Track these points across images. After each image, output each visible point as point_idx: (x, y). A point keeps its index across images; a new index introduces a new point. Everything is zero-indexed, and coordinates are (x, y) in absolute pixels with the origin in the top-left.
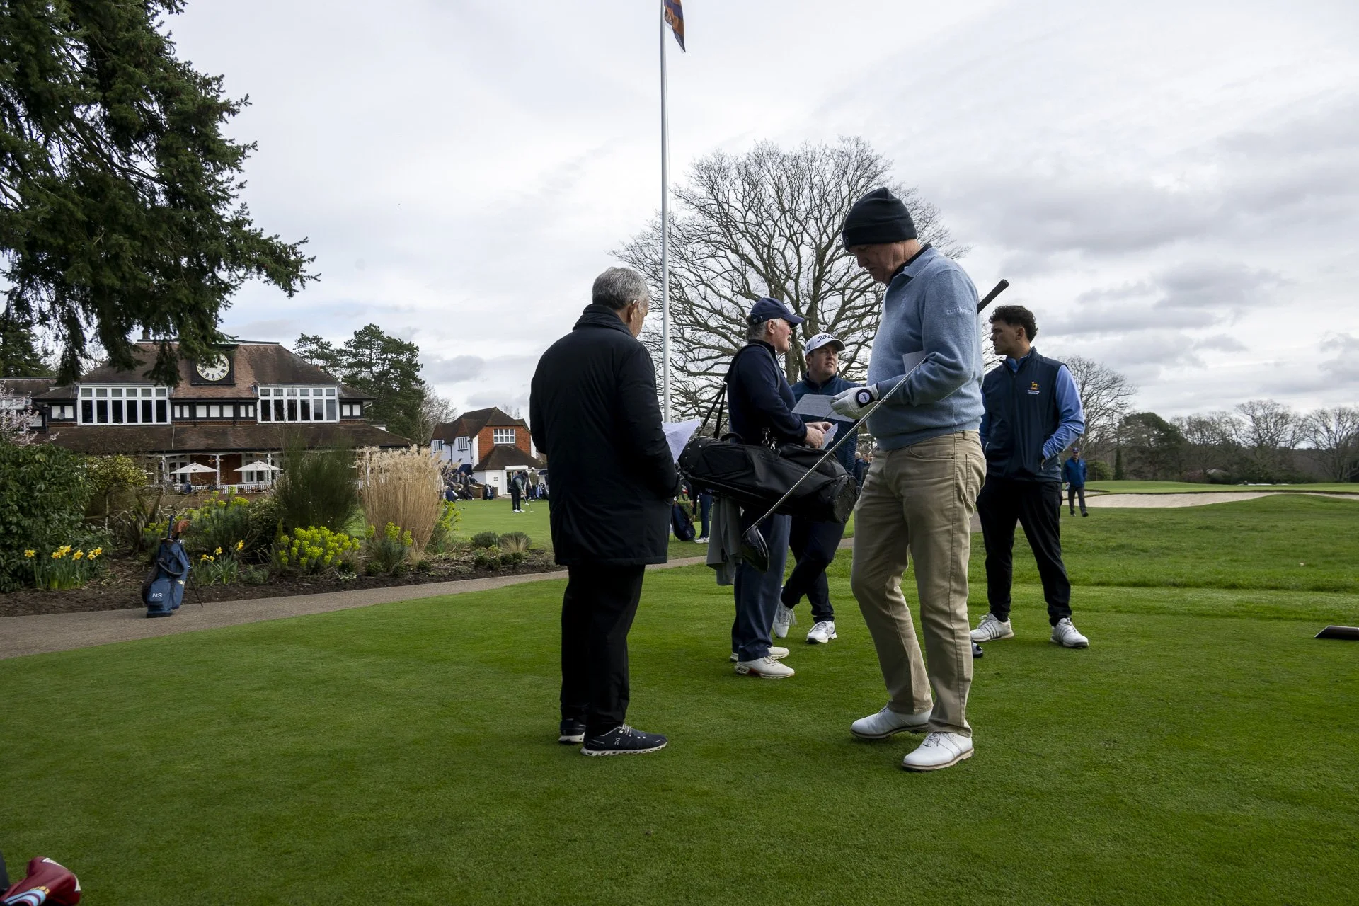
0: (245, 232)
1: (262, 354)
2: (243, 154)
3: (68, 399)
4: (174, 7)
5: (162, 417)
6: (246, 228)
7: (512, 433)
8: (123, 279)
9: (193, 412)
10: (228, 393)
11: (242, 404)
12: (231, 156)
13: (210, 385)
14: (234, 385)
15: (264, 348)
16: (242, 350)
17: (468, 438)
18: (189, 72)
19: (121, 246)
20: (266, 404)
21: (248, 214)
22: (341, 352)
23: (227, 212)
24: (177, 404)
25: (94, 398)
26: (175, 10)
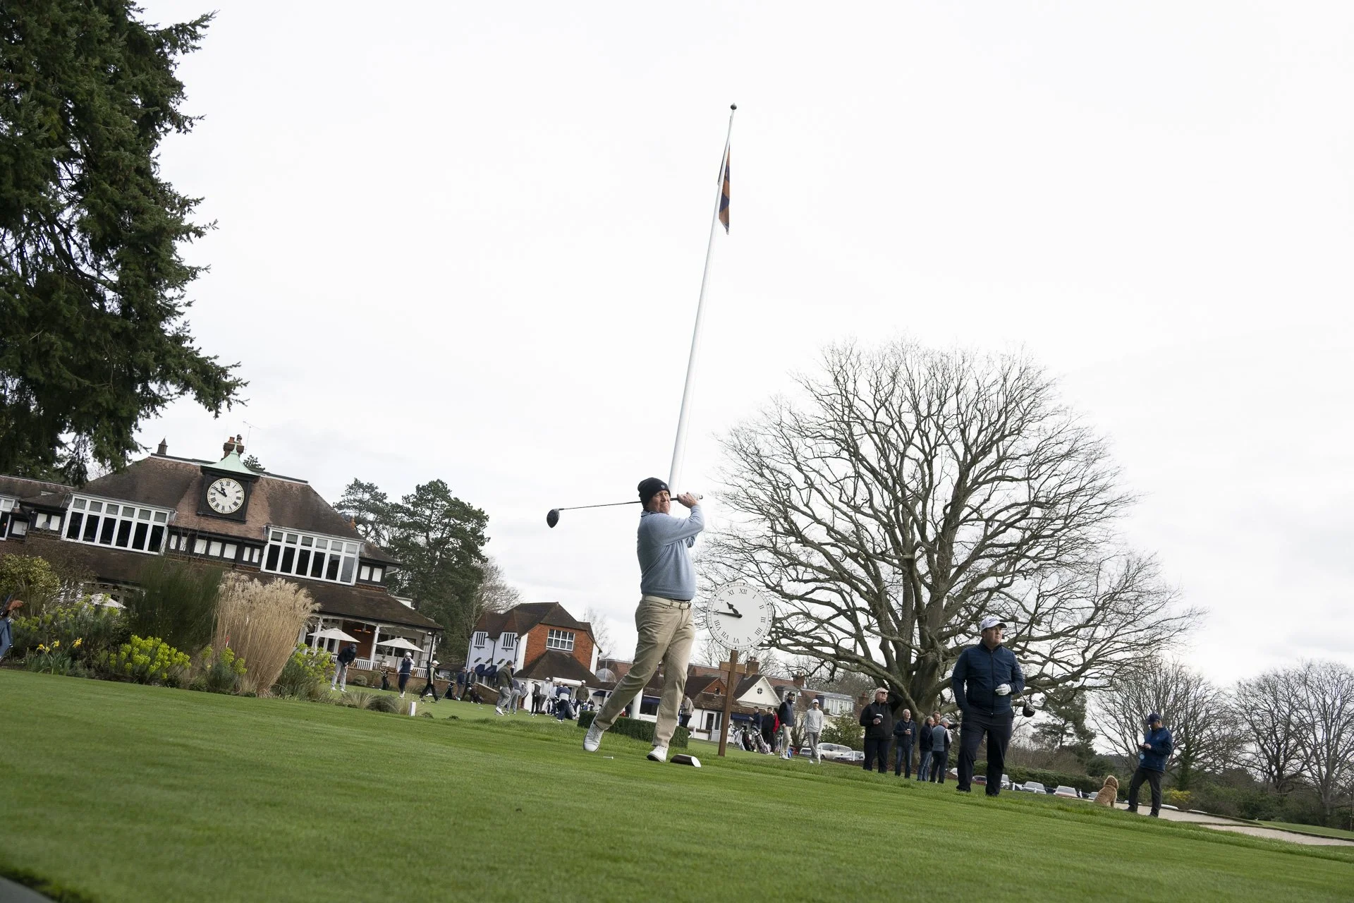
0: (184, 348)
1: (285, 491)
2: (194, 276)
3: (57, 508)
4: (182, 127)
5: (155, 544)
6: (186, 344)
7: (571, 637)
8: (49, 376)
9: (191, 545)
10: (235, 530)
11: (248, 545)
12: (185, 275)
13: (218, 518)
14: (244, 522)
15: (291, 486)
16: (264, 483)
17: (516, 635)
18: (169, 191)
19: (52, 345)
20: (274, 551)
21: (188, 332)
22: (396, 508)
23: (170, 327)
24: (175, 533)
25: (86, 512)
26: (183, 130)
